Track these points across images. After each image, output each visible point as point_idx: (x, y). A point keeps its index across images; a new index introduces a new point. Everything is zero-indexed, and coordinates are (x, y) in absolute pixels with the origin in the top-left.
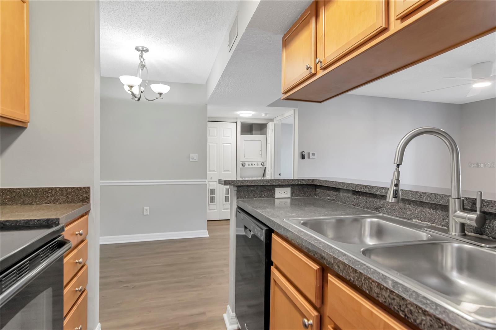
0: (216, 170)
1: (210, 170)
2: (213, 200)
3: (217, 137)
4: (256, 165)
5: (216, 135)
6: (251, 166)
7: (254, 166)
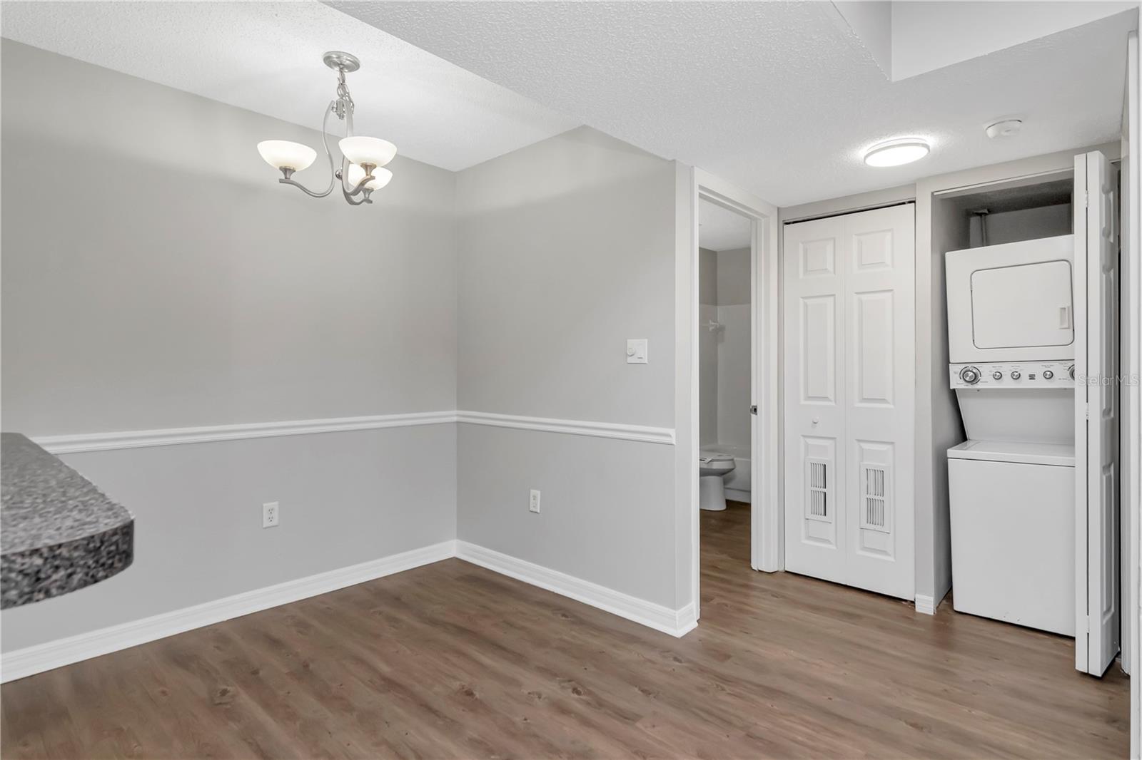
0: (832, 398)
1: (810, 395)
2: (822, 506)
3: (835, 273)
4: (1039, 376)
5: (830, 268)
6: (1007, 383)
7: (1025, 383)
